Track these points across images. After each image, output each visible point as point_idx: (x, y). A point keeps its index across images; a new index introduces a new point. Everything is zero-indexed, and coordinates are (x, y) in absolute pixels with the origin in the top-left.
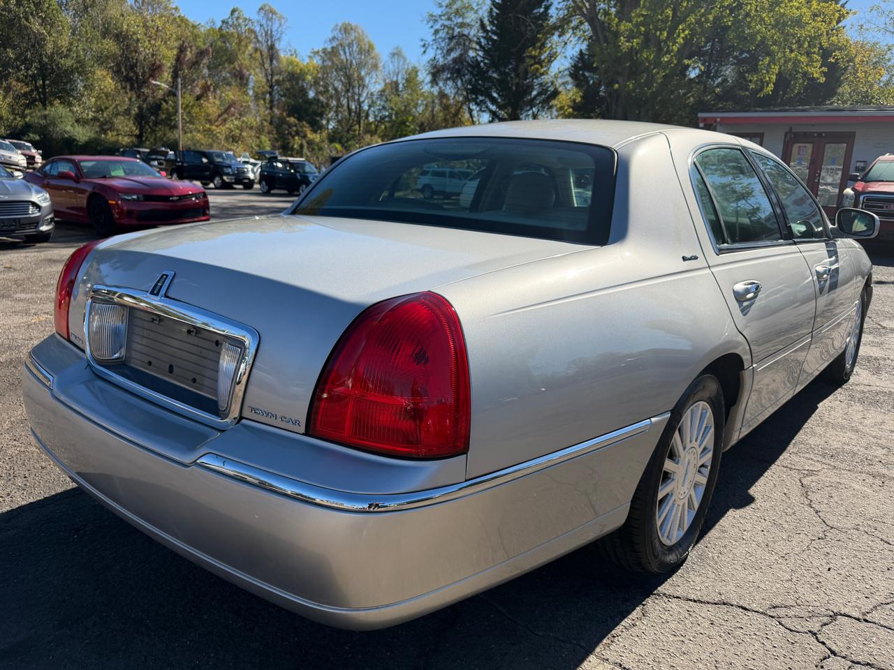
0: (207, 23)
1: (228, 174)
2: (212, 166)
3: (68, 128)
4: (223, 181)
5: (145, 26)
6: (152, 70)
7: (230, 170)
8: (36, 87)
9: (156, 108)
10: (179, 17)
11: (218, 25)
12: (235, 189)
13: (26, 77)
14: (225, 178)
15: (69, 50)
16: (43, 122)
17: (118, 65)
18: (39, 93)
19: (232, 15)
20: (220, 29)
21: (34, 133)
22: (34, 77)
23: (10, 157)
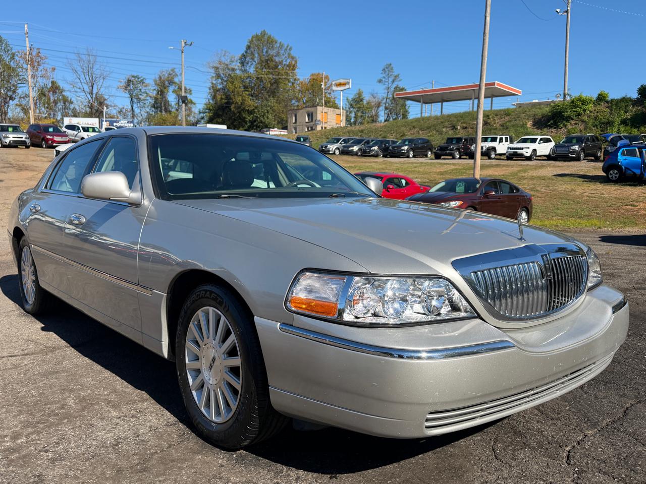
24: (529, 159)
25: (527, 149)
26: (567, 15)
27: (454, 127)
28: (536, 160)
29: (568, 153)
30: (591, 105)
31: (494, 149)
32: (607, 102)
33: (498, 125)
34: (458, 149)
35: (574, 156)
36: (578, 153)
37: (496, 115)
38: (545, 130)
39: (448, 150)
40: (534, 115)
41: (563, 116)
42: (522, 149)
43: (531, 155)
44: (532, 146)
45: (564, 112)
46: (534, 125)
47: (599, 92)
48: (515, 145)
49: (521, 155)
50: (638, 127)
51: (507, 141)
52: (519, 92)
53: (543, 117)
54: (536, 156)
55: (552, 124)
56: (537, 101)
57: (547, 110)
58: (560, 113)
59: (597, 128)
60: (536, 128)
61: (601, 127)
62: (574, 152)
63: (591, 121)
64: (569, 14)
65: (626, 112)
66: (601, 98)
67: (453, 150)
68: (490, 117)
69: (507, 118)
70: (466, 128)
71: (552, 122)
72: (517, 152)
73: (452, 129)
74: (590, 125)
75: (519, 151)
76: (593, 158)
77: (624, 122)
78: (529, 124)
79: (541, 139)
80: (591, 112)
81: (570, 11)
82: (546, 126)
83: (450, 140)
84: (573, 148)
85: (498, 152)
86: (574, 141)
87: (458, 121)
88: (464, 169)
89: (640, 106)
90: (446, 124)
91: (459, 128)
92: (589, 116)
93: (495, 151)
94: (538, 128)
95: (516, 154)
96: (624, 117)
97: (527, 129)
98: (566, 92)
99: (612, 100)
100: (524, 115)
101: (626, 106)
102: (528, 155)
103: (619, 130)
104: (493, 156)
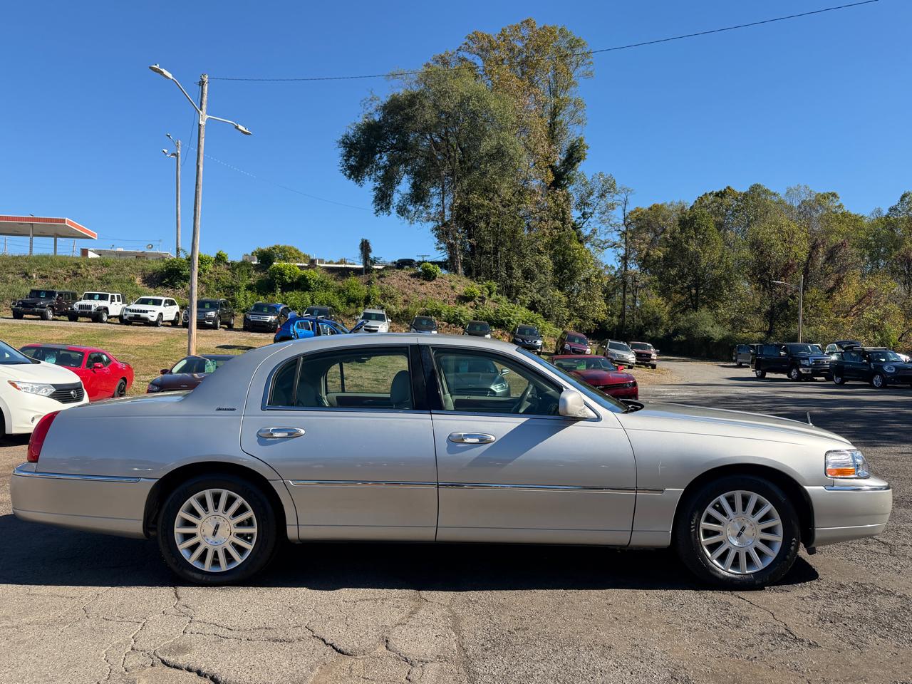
0: (873, 214)
1: (805, 366)
2: (790, 359)
3: (708, 329)
4: (799, 372)
5: (780, 231)
6: (785, 270)
7: (806, 362)
8: (691, 296)
9: (784, 305)
10: (842, 213)
11: (885, 212)
12: (816, 381)
13: (682, 289)
14: (801, 370)
15: (720, 262)
16: (687, 325)
17: (754, 269)
18: (692, 301)
19: (901, 200)
20: (887, 216)
21: (682, 335)
22: (689, 288)
23: (623, 356)
24: (155, 324)
25: (152, 313)
26: (177, 159)
27: (27, 274)
28: (162, 325)
29: (204, 320)
30: (211, 265)
31: (106, 309)
32: (228, 264)
33: (94, 278)
34: (52, 307)
35: (211, 323)
36: (214, 320)
37: (90, 265)
38: (159, 289)
39: (37, 307)
40: (143, 270)
41: (181, 274)
42: (147, 312)
43: (158, 320)
44: (159, 309)
45: (182, 270)
46: (144, 282)
47: (218, 252)
48: (134, 306)
49: (146, 319)
50: (265, 295)
51: (119, 301)
52: (94, 235)
53: (154, 274)
54: (163, 322)
55: (167, 282)
56: (122, 250)
57: (159, 266)
58: (177, 271)
59: (221, 292)
60: (148, 286)
61: (224, 291)
62: (209, 319)
63: (213, 283)
64: (180, 158)
65: (250, 277)
66: (220, 259)
67: (44, 308)
68: (82, 266)
69: (105, 270)
70: (46, 277)
71: (167, 280)
72: (139, 315)
73: (24, 277)
74: (212, 287)
75: (143, 315)
76: (226, 326)
77: (249, 288)
78: (138, 280)
79: (166, 301)
80: (211, 273)
81: (180, 154)
82: (161, 285)
83: (35, 293)
84: (209, 314)
85: (111, 314)
86: (207, 306)
87: (31, 266)
88: (94, 336)
89: (263, 271)
90: (13, 269)
91: (34, 275)
92: (210, 278)
93: (108, 313)
94: (150, 286)
95: (137, 318)
96: (249, 282)
97: (137, 286)
98: (180, 246)
99: (232, 263)
100: (128, 268)
101: (248, 271)
102: (154, 319)
103: (246, 296)
104: (105, 318)
